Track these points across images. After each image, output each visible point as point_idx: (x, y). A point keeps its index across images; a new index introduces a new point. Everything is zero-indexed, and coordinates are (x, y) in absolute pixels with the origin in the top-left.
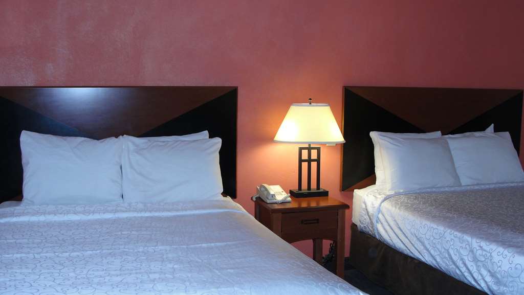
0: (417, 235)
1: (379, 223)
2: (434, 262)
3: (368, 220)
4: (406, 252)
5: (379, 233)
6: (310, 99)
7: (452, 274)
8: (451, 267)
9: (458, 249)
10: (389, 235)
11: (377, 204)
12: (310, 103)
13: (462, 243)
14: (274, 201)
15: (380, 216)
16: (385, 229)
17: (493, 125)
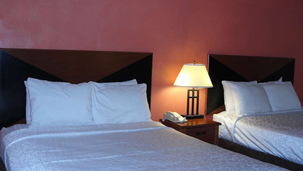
0: (266, 139)
1: (235, 133)
2: (280, 155)
3: (227, 131)
4: (258, 149)
5: (235, 139)
6: (195, 61)
7: (294, 160)
8: (293, 157)
9: (299, 146)
10: (244, 140)
11: (233, 122)
12: (195, 64)
13: (301, 143)
14: (178, 121)
15: (236, 129)
16: (240, 137)
17: (282, 78)
